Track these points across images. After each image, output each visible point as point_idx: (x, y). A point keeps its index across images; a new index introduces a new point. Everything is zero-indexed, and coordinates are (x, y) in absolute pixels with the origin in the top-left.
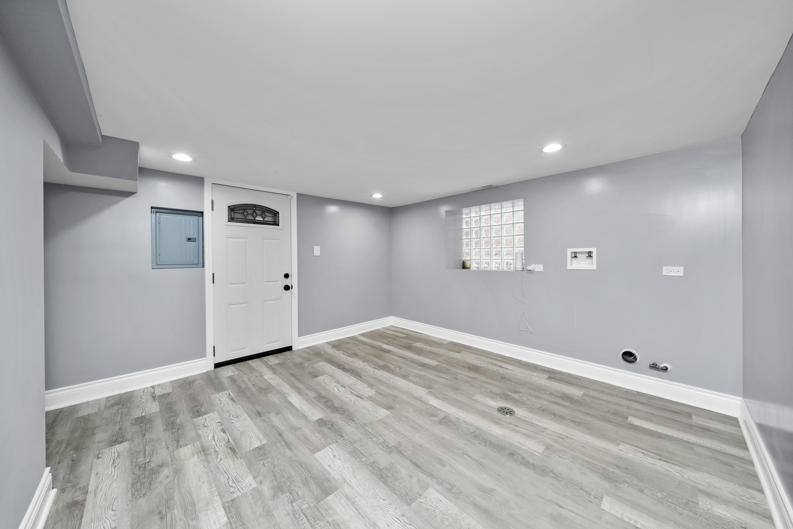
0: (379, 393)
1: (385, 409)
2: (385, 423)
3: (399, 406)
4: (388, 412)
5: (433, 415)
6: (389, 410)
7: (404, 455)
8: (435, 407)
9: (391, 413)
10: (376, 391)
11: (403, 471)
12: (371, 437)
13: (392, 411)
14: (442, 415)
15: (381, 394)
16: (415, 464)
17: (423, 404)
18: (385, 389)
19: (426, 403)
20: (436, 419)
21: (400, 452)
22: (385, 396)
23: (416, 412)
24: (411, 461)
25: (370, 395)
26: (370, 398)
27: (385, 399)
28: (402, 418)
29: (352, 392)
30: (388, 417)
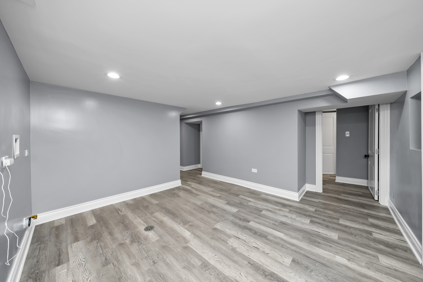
0: (225, 242)
1: (218, 229)
2: (216, 221)
3: (209, 230)
4: (215, 226)
5: (191, 226)
6: (215, 228)
7: (207, 211)
8: (188, 231)
9: (214, 226)
10: (227, 243)
11: (207, 207)
12: (220, 215)
13: (213, 227)
14: (186, 226)
15: (223, 241)
16: (203, 208)
17: (194, 232)
18: (221, 246)
19: (193, 233)
20: (190, 224)
21: (208, 211)
22: (220, 238)
23: (200, 227)
24: (205, 209)
25: (230, 240)
26: (230, 236)
27: (219, 236)
28: (207, 223)
29: (245, 242)
30: (215, 224)
